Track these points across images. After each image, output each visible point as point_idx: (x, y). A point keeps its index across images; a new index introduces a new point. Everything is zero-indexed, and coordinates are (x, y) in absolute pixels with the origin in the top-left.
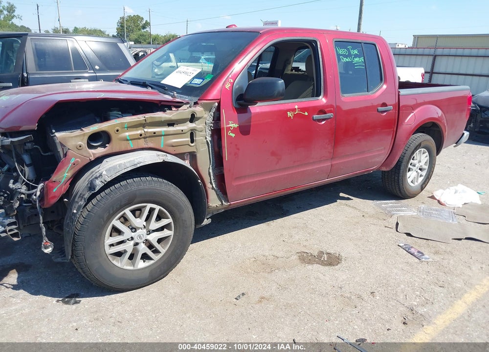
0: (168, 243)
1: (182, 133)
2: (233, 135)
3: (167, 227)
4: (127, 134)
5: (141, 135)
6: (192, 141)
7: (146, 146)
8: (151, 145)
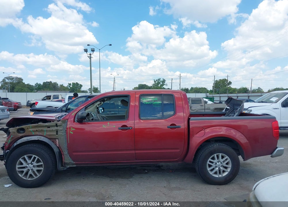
0: (41, 173)
1: (52, 131)
2: (72, 133)
3: (41, 166)
4: (31, 130)
5: (37, 130)
6: (57, 134)
7: (39, 134)
8: (41, 134)
